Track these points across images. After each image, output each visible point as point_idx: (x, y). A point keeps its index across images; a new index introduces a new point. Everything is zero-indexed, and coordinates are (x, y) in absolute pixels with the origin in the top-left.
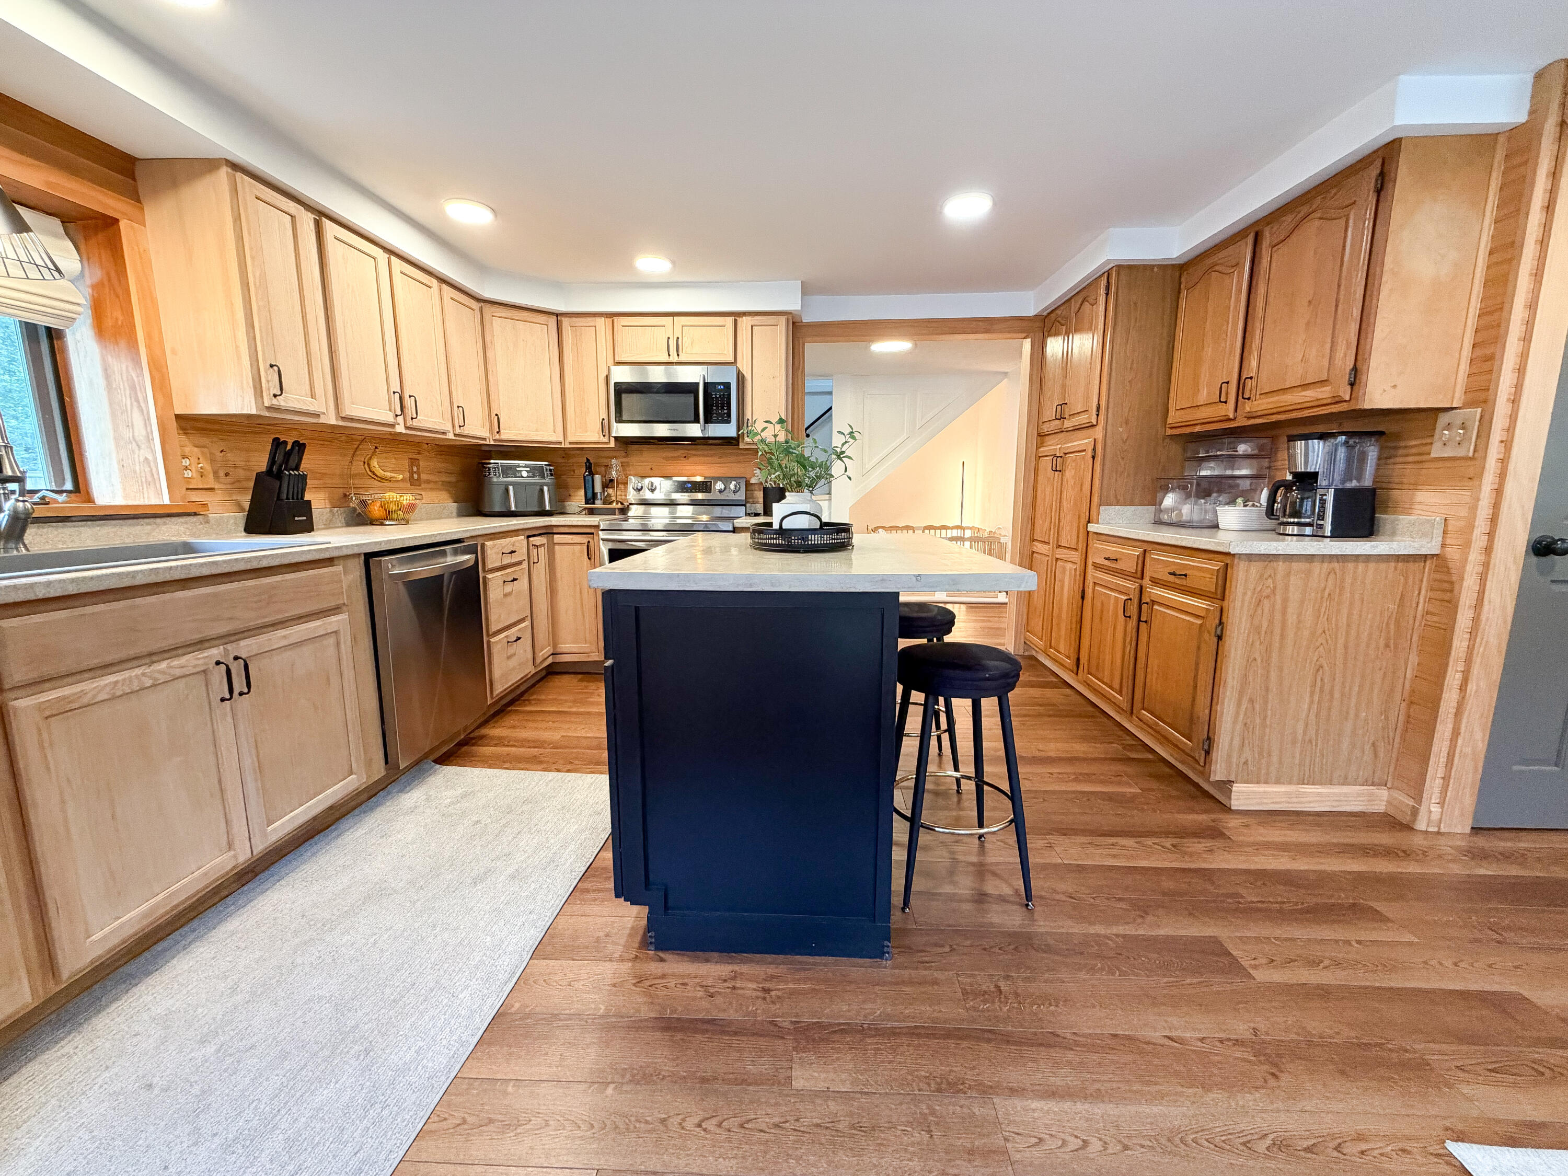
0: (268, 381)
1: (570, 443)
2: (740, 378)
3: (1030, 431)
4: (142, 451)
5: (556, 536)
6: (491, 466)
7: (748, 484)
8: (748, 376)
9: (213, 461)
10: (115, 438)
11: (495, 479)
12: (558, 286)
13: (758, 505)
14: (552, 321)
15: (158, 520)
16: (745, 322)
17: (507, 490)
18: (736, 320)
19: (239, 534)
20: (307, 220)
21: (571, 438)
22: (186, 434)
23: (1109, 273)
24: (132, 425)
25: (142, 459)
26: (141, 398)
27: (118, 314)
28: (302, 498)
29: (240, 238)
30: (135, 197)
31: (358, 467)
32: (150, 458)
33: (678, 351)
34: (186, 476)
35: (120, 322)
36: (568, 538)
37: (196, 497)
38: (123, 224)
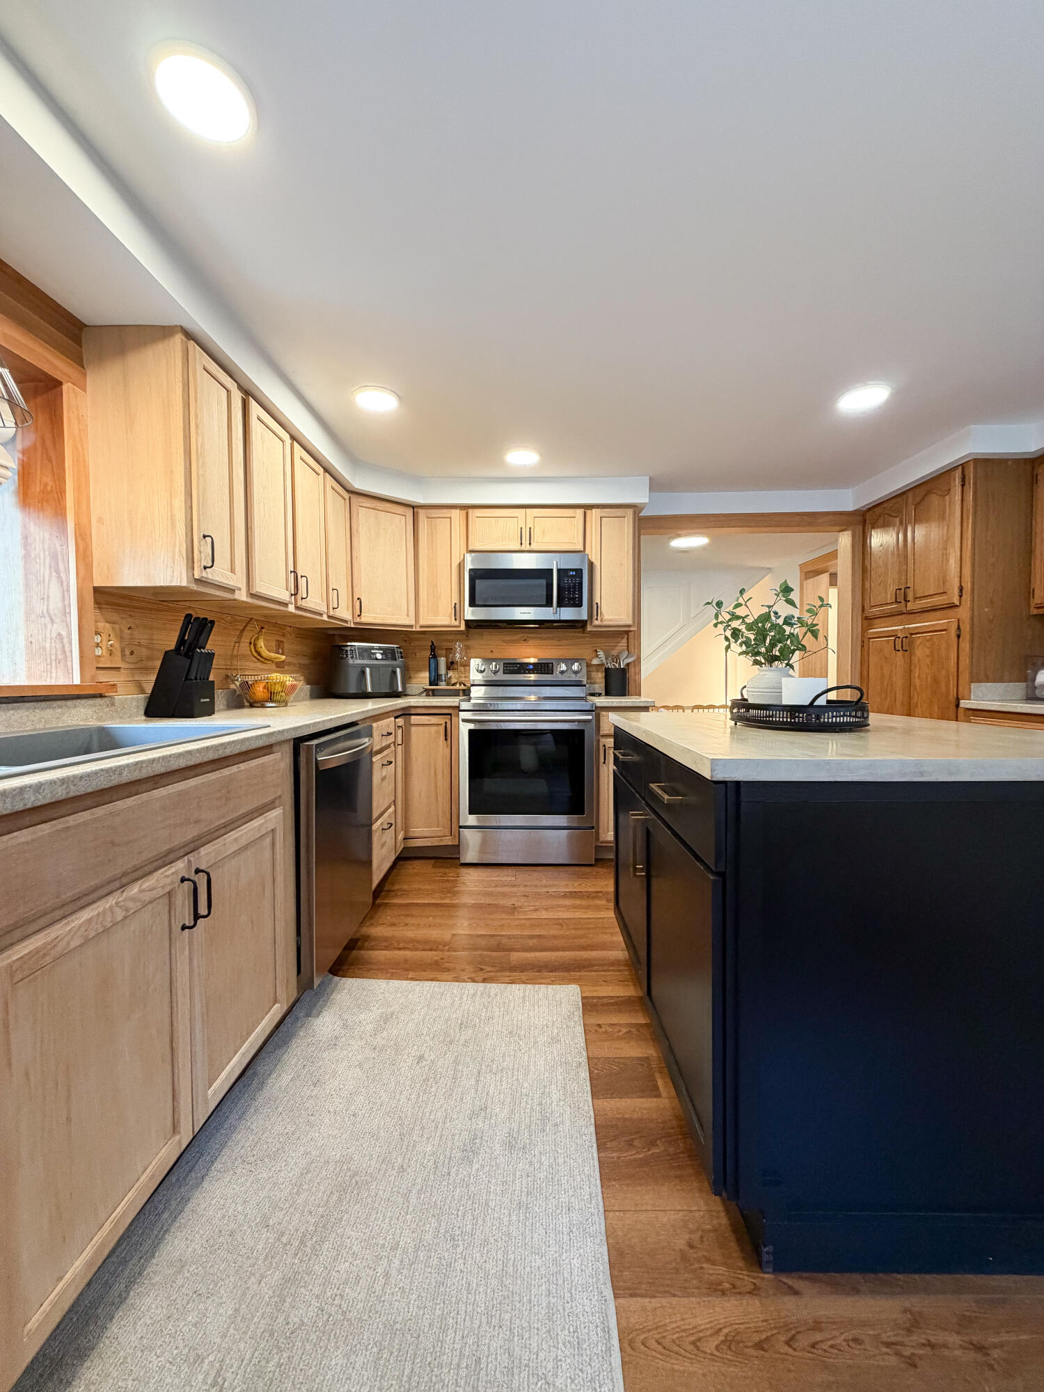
0: (200, 552)
1: (421, 627)
2: (591, 565)
3: (855, 614)
4: (55, 625)
5: (413, 717)
6: (349, 648)
7: (589, 665)
8: (597, 563)
9: (121, 638)
10: (26, 613)
11: (351, 661)
12: (417, 480)
13: (597, 686)
14: (409, 512)
15: (69, 703)
16: (595, 513)
17: (363, 673)
18: (585, 513)
19: (139, 718)
20: (237, 396)
21: (422, 622)
22: (100, 608)
23: (963, 466)
24: (48, 598)
25: (54, 635)
26: (61, 568)
27: (48, 479)
28: (208, 679)
29: (187, 406)
30: (79, 361)
31: (244, 648)
32: (64, 633)
33: (530, 540)
34: (97, 653)
35: (49, 488)
36: (424, 719)
37: (104, 677)
38: (66, 387)
